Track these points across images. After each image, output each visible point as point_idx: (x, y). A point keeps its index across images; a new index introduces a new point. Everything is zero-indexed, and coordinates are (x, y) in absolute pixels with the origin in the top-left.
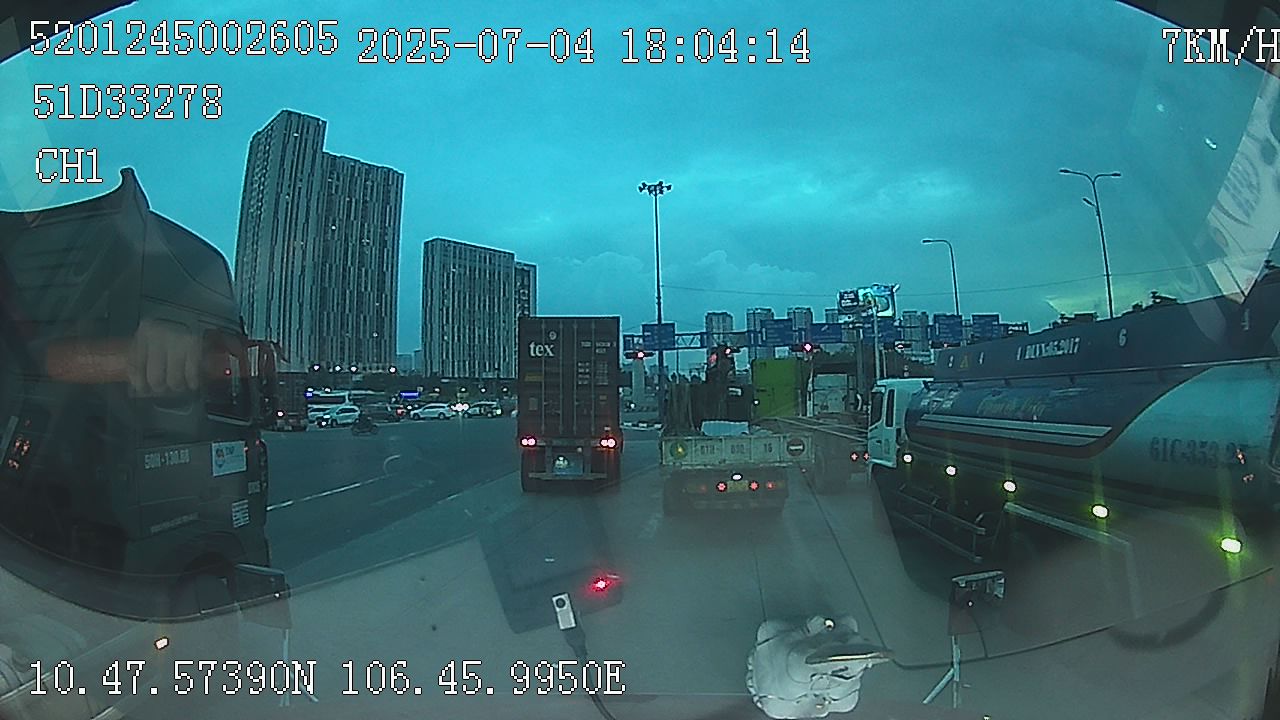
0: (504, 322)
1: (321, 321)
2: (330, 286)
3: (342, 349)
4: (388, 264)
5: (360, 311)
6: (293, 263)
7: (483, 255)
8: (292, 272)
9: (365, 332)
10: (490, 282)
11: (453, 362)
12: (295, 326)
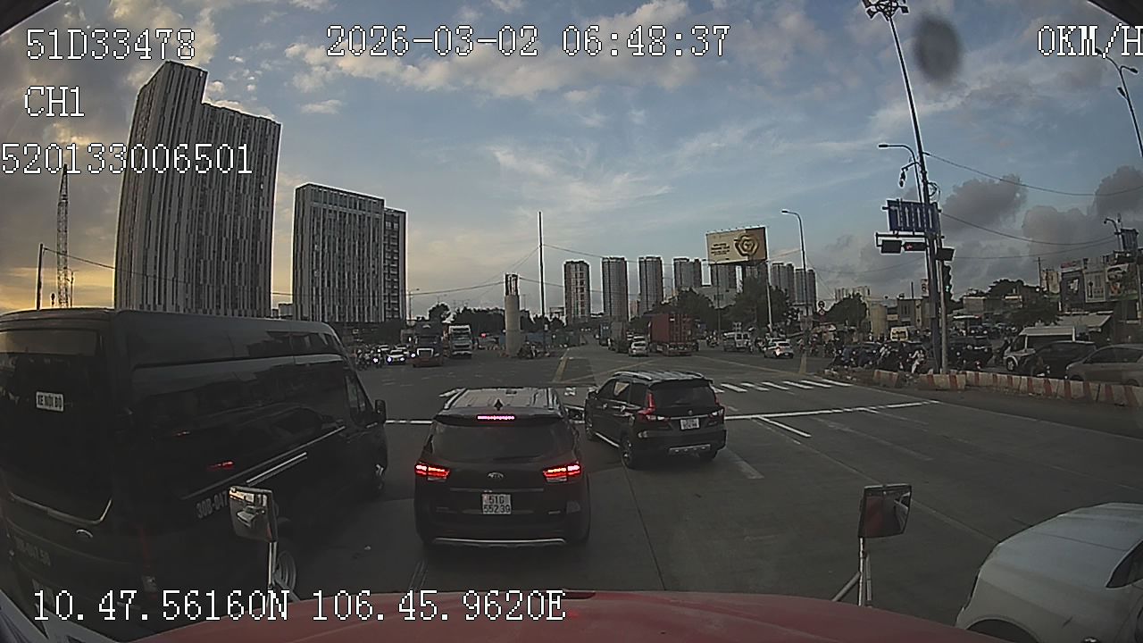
0: (373, 266)
1: (198, 269)
2: (207, 234)
3: (218, 297)
4: (263, 212)
5: (235, 258)
6: (169, 211)
7: (353, 200)
8: (169, 221)
9: (240, 278)
10: (360, 227)
11: (323, 308)
12: (171, 275)
